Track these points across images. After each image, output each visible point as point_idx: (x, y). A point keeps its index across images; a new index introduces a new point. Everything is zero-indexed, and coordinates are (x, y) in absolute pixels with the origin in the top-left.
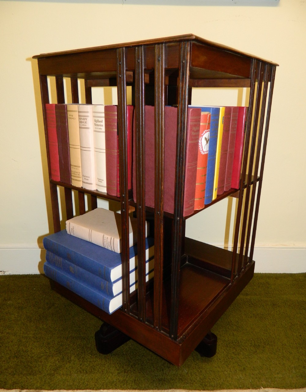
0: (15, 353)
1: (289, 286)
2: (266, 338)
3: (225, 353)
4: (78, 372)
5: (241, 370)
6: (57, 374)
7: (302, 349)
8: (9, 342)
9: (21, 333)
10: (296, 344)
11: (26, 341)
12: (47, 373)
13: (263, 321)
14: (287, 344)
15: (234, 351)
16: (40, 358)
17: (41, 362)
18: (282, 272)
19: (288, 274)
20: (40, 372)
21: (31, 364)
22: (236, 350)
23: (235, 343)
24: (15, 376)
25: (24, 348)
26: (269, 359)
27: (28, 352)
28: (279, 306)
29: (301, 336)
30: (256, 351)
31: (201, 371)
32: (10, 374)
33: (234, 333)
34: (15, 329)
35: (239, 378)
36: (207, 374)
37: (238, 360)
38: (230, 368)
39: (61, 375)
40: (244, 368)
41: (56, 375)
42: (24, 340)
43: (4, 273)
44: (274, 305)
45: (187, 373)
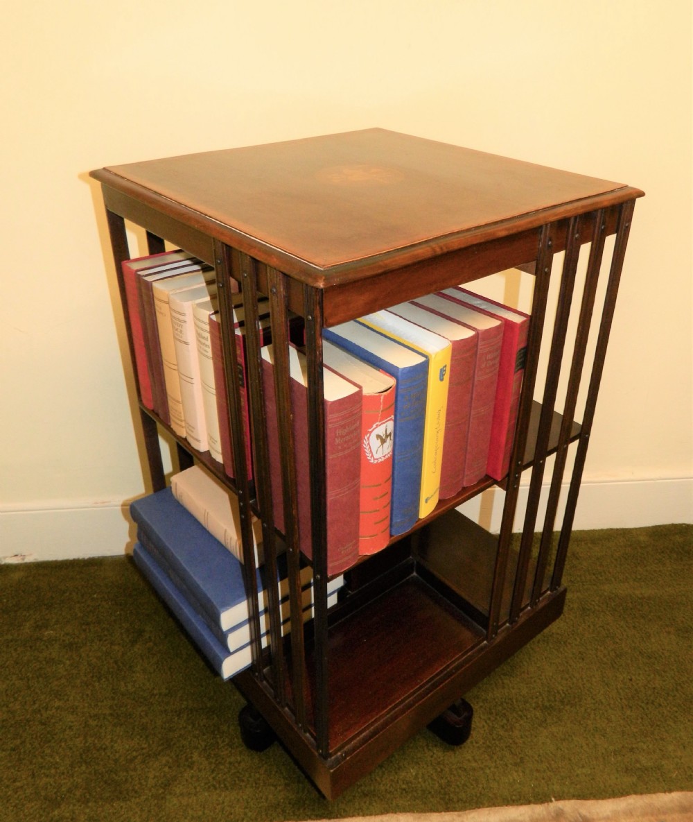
0: (81, 755)
1: (616, 560)
2: (565, 689)
3: (486, 728)
4: (209, 787)
5: (516, 764)
6: (170, 794)
7: (631, 710)
8: (65, 730)
9: (84, 707)
10: (621, 699)
11: (97, 726)
12: (150, 794)
13: (561, 650)
14: (604, 701)
15: (505, 721)
16: (131, 761)
17: (135, 770)
18: (605, 527)
19: (617, 529)
20: (136, 792)
21: (116, 775)
22: (508, 720)
23: (507, 703)
24: (90, 804)
25: (96, 741)
26: (569, 735)
27: (105, 749)
28: (593, 612)
29: (631, 680)
30: (546, 720)
31: (442, 770)
32: (79, 801)
33: (505, 681)
34: (71, 698)
35: (511, 780)
36: (452, 776)
37: (511, 741)
38: (496, 761)
39: (178, 797)
40: (522, 759)
41: (168, 797)
42: (93, 723)
43: (23, 559)
44: (584, 609)
45: (416, 777)
